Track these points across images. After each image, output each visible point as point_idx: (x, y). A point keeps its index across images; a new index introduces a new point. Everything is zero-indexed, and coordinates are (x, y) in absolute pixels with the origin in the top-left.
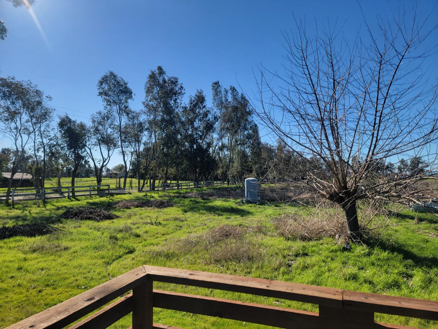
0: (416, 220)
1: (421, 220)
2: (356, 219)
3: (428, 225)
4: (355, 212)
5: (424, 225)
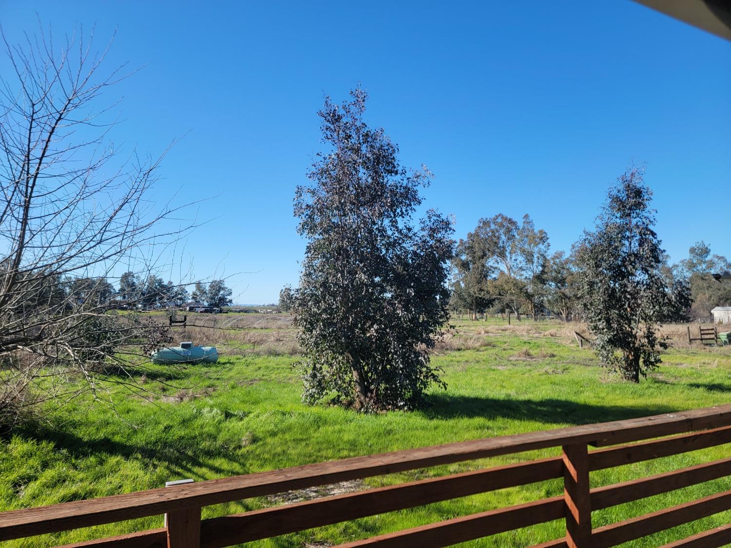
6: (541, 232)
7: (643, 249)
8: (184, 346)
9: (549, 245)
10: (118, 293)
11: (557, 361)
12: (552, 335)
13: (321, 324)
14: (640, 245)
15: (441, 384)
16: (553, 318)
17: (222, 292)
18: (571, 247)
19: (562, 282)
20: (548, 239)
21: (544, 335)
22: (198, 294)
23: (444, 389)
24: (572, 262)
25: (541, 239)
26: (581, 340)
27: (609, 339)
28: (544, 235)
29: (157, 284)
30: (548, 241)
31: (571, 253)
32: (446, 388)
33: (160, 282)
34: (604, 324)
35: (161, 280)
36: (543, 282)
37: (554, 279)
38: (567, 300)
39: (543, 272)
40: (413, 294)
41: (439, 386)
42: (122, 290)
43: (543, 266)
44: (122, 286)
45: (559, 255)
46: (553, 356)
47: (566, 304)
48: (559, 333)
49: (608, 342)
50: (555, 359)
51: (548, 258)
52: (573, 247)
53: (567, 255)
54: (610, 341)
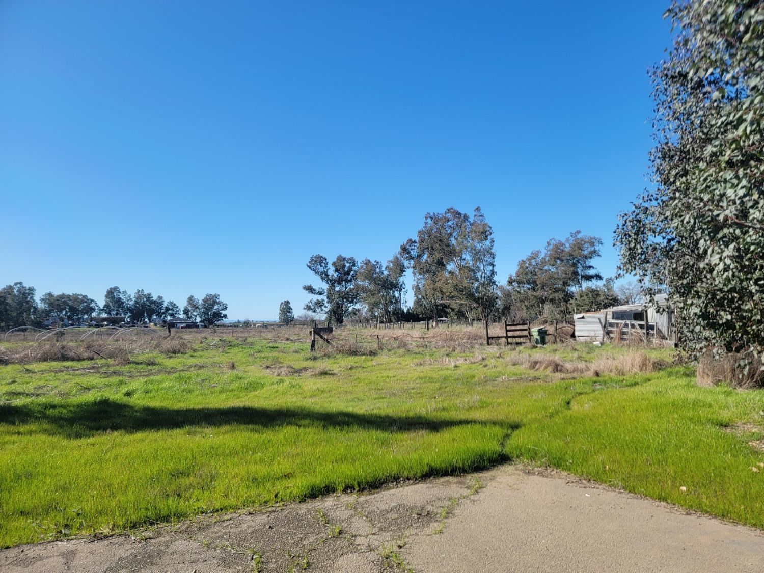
10: (102, 310)
17: (216, 307)
22: (190, 308)
29: (145, 299)
33: (149, 297)
35: (149, 295)
42: (107, 306)
44: (107, 302)
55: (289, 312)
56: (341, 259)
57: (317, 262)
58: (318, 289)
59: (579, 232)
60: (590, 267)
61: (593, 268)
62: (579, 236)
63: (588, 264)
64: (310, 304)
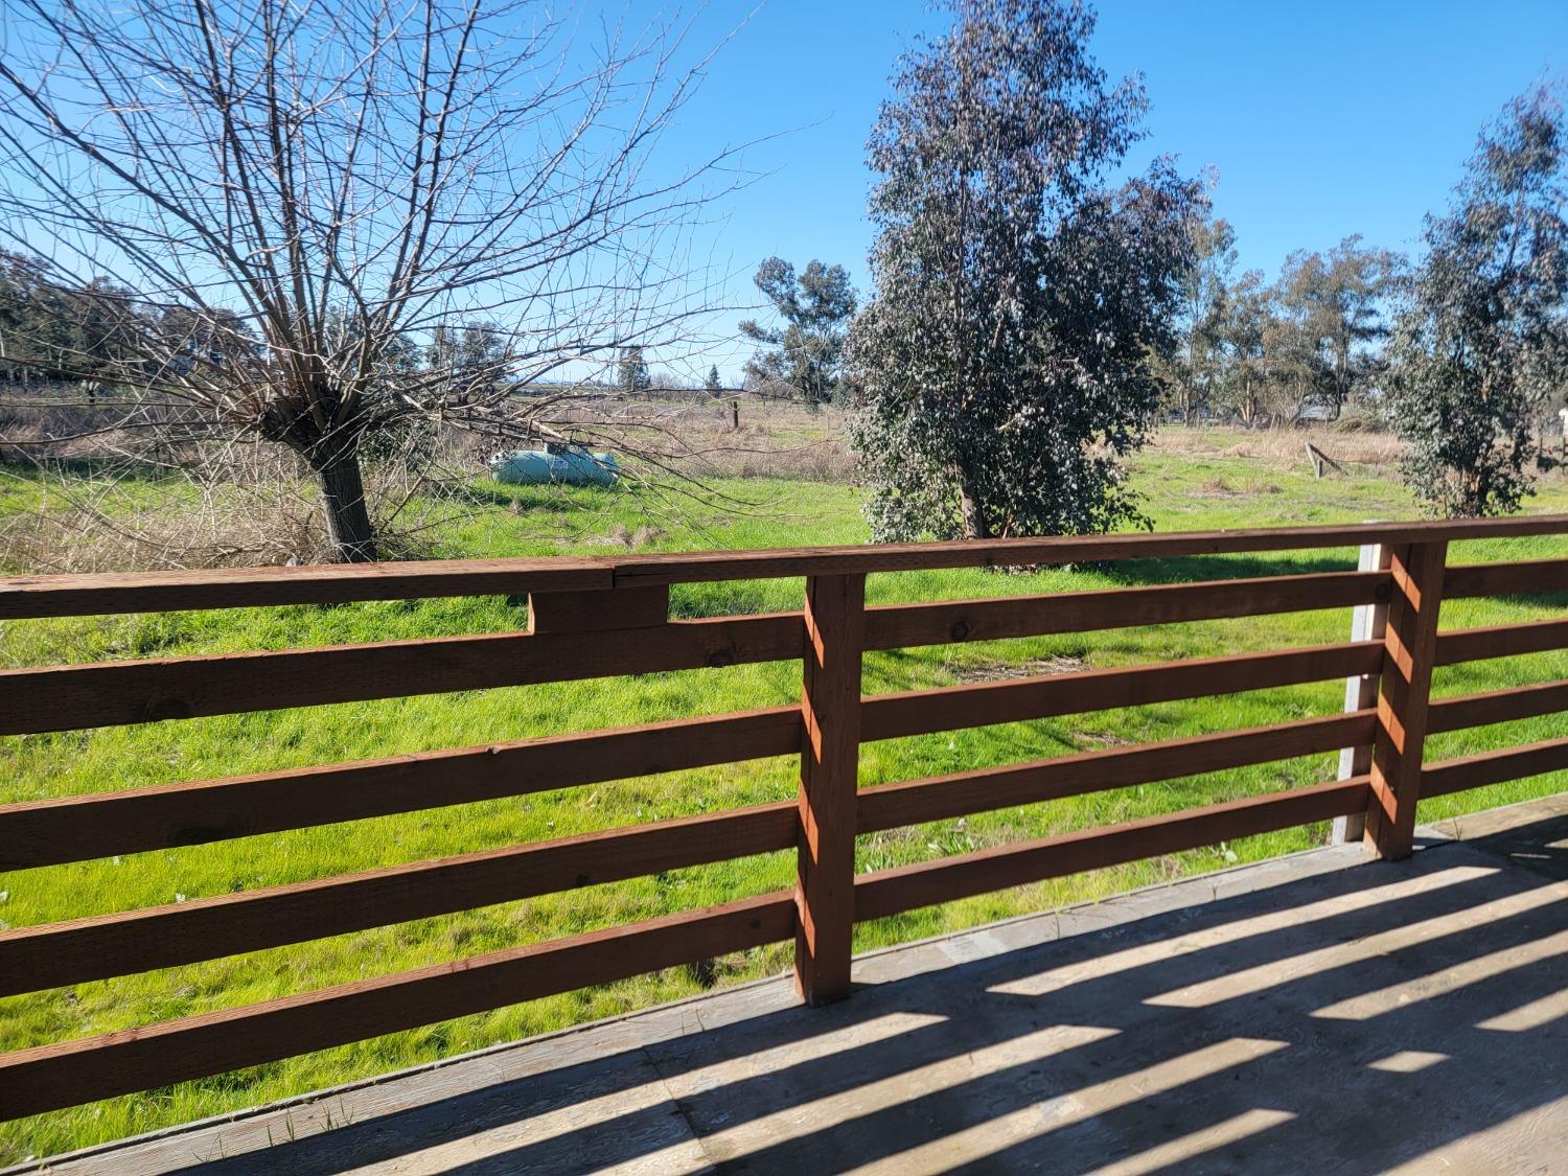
0: (514, 506)
1: (527, 505)
2: (360, 508)
3: (548, 516)
4: (358, 490)
5: (537, 516)
6: (1220, 226)
7: (1540, 262)
8: (552, 448)
9: (1235, 255)
11: (1286, 499)
12: (1241, 455)
13: (921, 402)
14: (1535, 253)
15: (1142, 523)
16: (1217, 424)
18: (1284, 260)
19: (1248, 341)
20: (1232, 241)
21: (1225, 455)
22: (440, 351)
23: (1147, 531)
24: (1278, 296)
25: (1218, 242)
26: (1321, 463)
27: (1442, 449)
28: (1226, 231)
30: (1235, 246)
31: (1281, 275)
32: (1151, 529)
34: (1437, 418)
36: (1214, 341)
37: (1236, 338)
38: (1256, 384)
39: (1216, 320)
40: (1113, 344)
41: (1138, 526)
43: (1218, 305)
45: (1253, 279)
46: (1275, 490)
47: (1252, 392)
48: (1258, 449)
49: (1438, 456)
50: (1281, 496)
51: (1228, 286)
52: (1290, 260)
53: (1271, 280)
54: (1443, 453)
55: (641, 370)
56: (816, 268)
57: (773, 274)
58: (769, 332)
59: (1357, 237)
60: (1372, 312)
61: (1378, 315)
62: (1358, 246)
63: (1369, 305)
64: (757, 362)
